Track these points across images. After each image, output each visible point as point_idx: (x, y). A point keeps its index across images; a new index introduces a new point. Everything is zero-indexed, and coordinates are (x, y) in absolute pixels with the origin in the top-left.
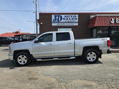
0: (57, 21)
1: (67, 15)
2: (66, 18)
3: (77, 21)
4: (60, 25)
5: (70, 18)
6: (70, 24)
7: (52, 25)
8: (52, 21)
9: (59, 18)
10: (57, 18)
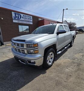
0: (17, 18)
1: (25, 15)
2: (24, 17)
3: (32, 21)
4: (20, 22)
5: (27, 18)
6: (28, 23)
7: (14, 22)
8: (13, 18)
9: (18, 16)
10: (17, 15)
